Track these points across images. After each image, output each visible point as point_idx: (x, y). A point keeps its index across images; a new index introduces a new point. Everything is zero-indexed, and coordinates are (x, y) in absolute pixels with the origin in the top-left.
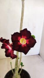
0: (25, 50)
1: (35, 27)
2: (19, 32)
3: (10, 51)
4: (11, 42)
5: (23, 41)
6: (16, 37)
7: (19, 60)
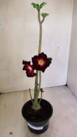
0: (43, 69)
1: (59, 48)
2: (37, 55)
3: (30, 72)
4: (32, 64)
5: (41, 63)
6: (35, 59)
7: (38, 86)
